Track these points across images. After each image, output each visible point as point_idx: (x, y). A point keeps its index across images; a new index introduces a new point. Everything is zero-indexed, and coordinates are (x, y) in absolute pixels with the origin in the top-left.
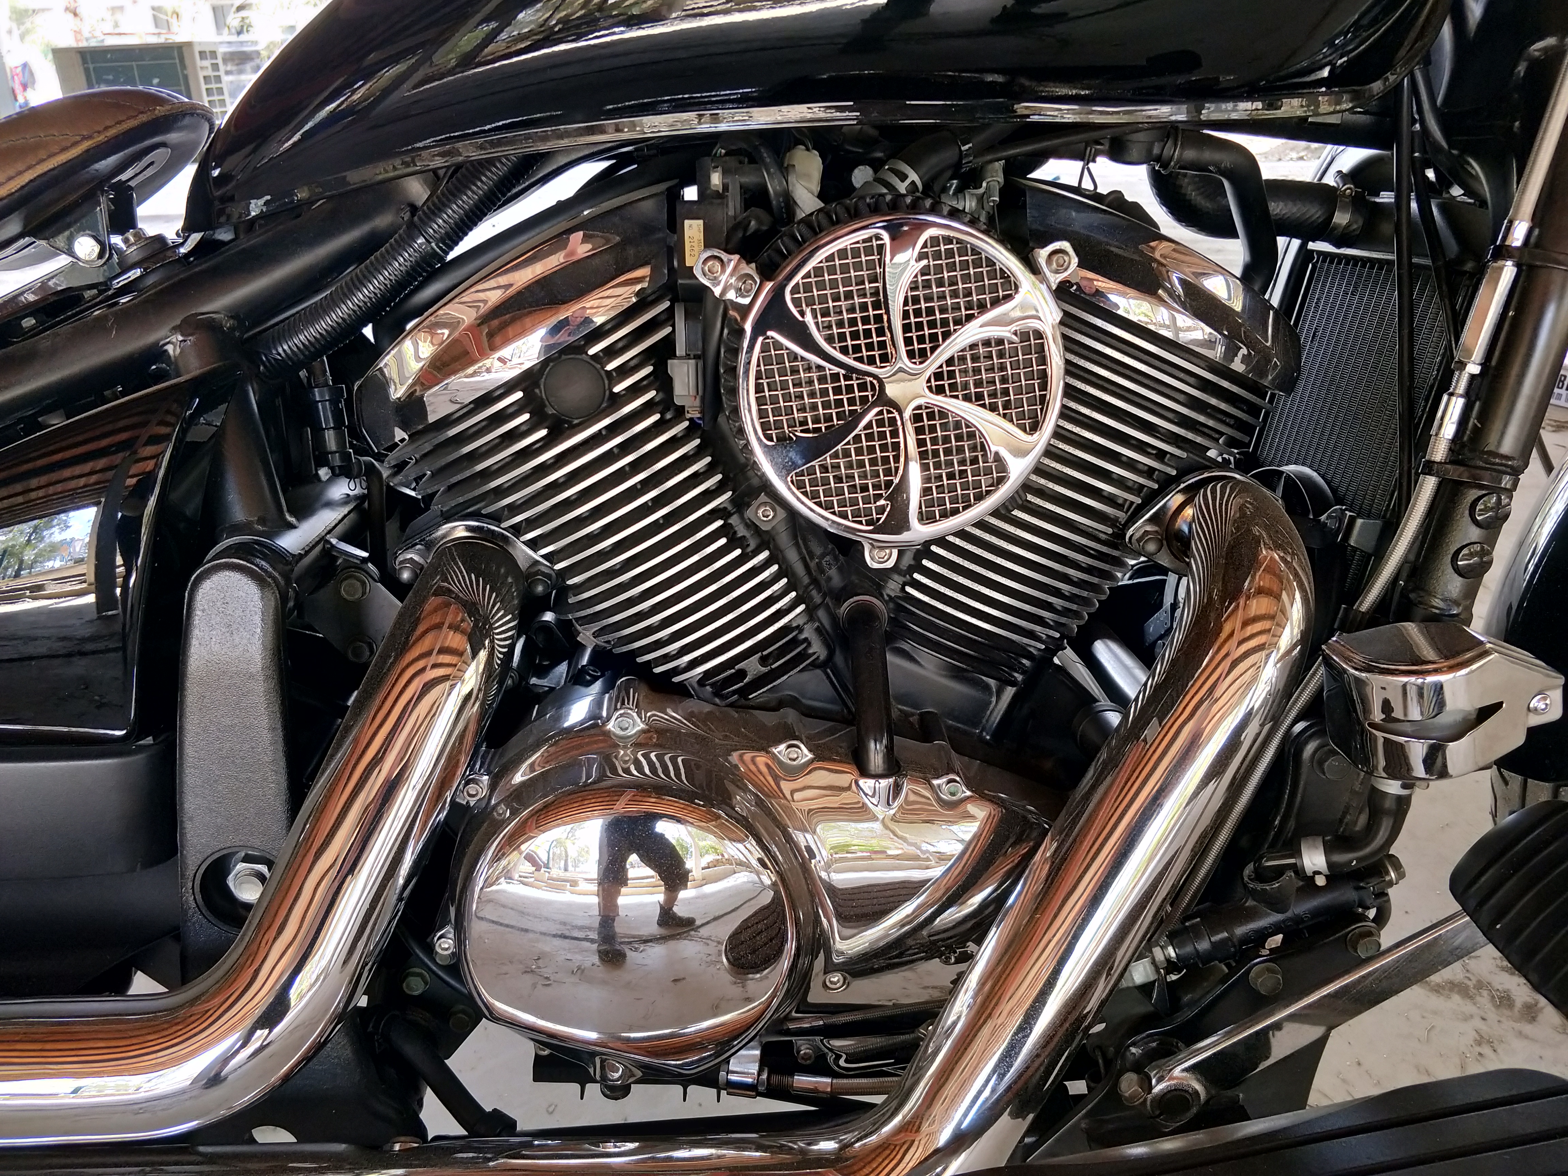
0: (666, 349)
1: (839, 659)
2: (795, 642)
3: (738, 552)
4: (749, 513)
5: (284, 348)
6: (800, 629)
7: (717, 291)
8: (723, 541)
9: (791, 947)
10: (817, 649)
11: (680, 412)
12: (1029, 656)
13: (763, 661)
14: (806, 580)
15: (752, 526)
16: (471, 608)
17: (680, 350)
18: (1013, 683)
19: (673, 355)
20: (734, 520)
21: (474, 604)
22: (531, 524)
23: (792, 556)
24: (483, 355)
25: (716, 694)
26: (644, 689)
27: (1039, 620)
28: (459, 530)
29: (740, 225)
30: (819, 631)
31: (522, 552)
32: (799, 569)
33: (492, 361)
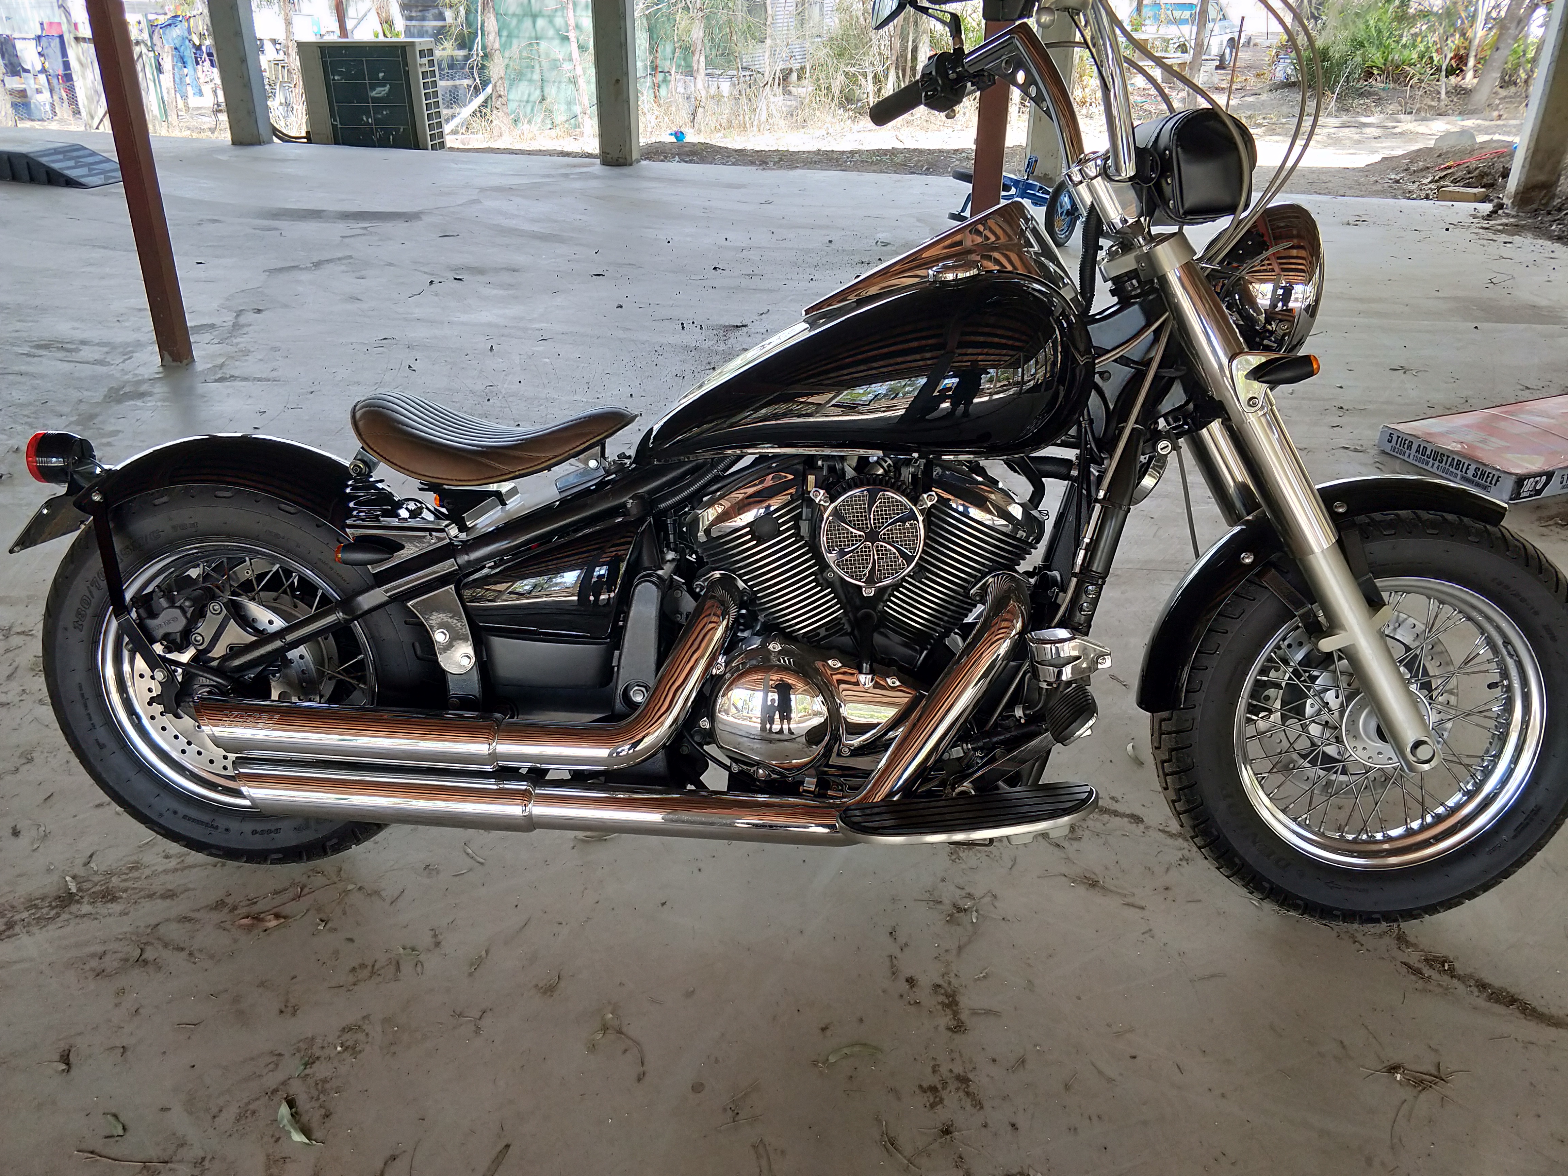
0: (798, 518)
1: (856, 632)
2: (839, 624)
3: (819, 588)
4: (824, 574)
5: (663, 505)
6: (841, 619)
7: (817, 501)
8: (814, 584)
9: (827, 738)
10: (847, 627)
11: (802, 538)
12: (933, 639)
13: (827, 630)
14: (845, 601)
15: (826, 580)
16: (723, 603)
17: (804, 517)
18: (927, 649)
19: (801, 519)
20: (819, 577)
21: (724, 601)
22: (746, 574)
23: (840, 591)
24: (736, 517)
25: (808, 642)
26: (781, 637)
27: (938, 625)
28: (717, 574)
29: (826, 479)
30: (849, 621)
31: (741, 584)
32: (843, 597)
33: (737, 519)
